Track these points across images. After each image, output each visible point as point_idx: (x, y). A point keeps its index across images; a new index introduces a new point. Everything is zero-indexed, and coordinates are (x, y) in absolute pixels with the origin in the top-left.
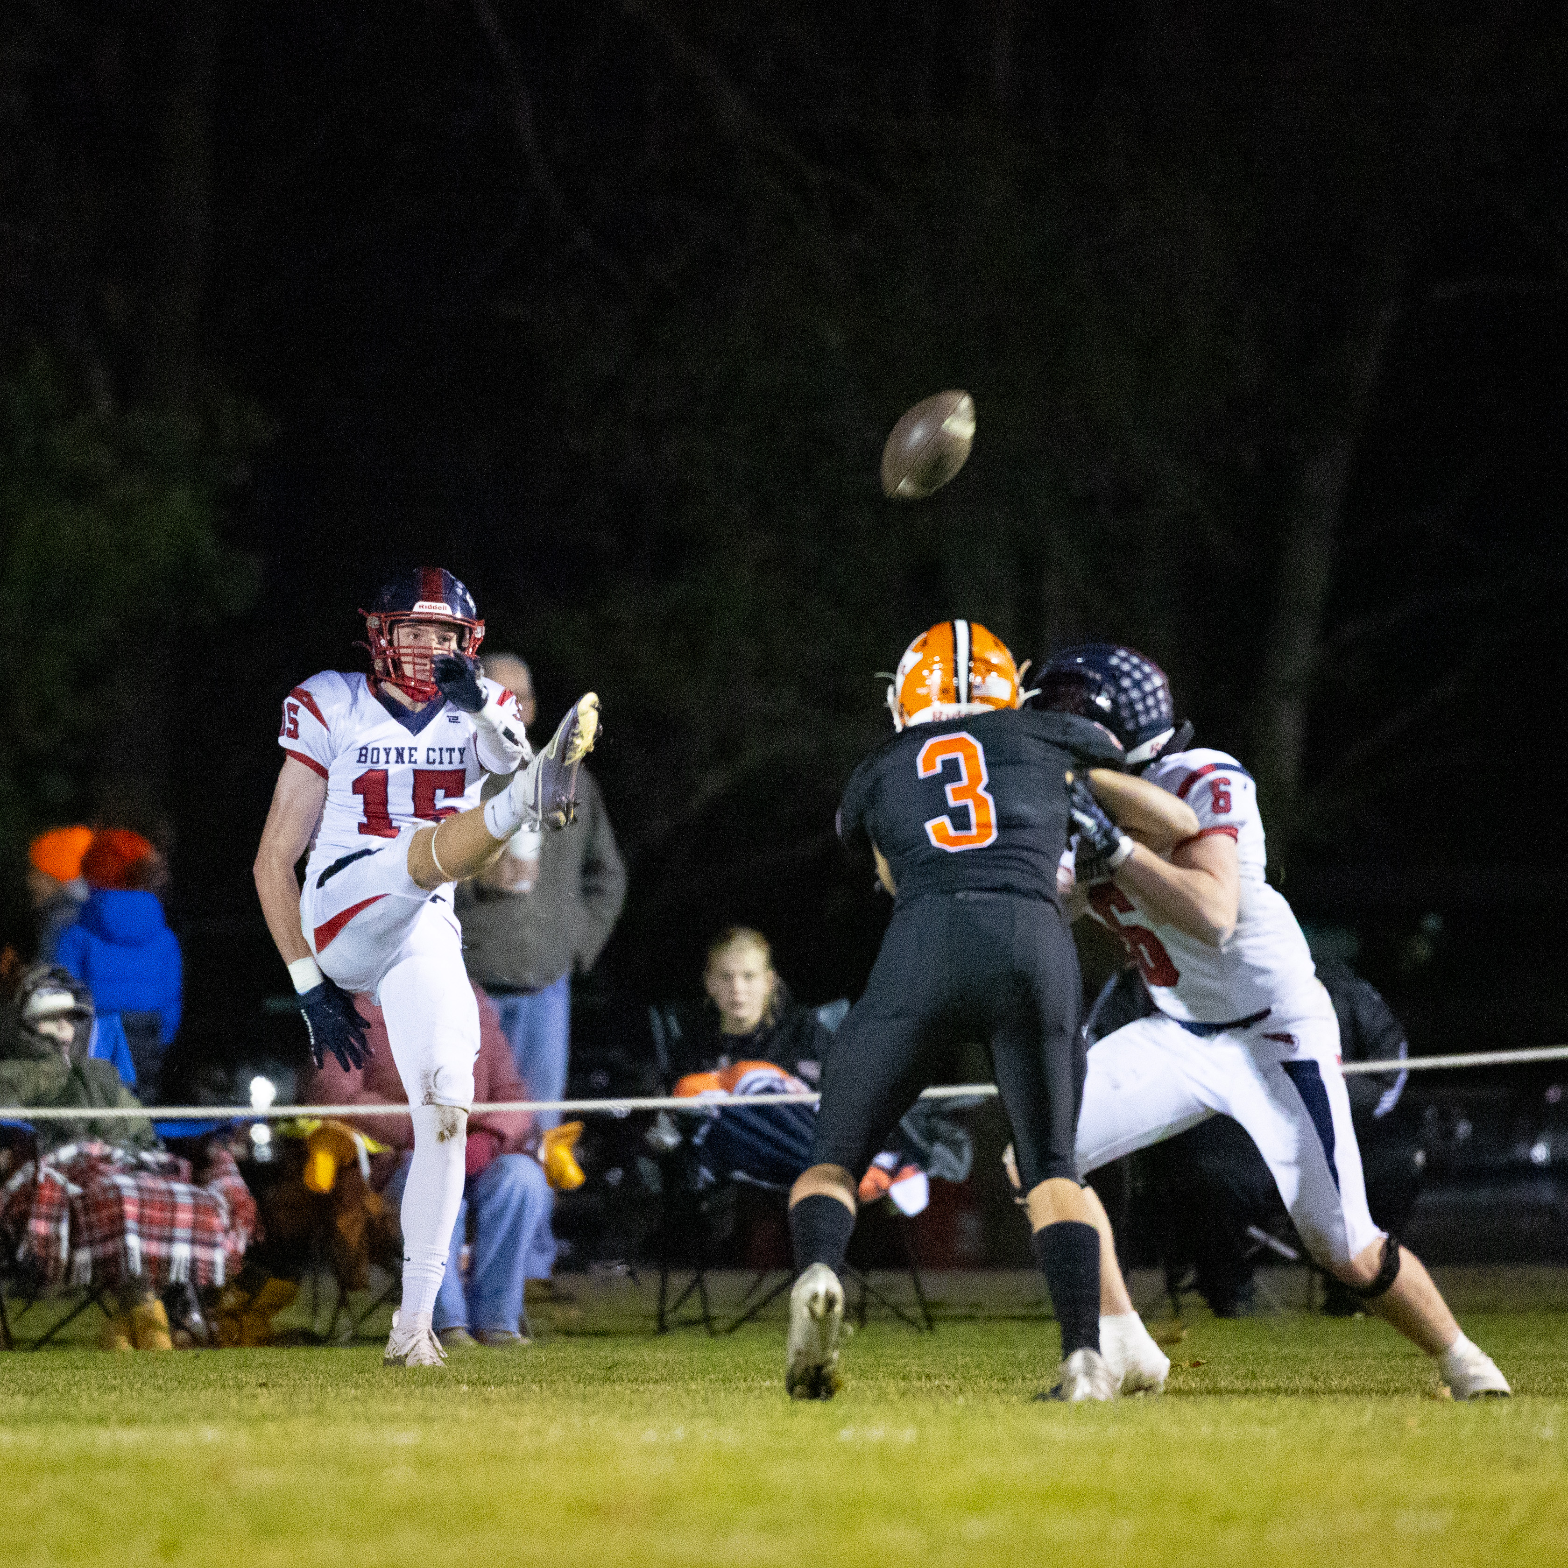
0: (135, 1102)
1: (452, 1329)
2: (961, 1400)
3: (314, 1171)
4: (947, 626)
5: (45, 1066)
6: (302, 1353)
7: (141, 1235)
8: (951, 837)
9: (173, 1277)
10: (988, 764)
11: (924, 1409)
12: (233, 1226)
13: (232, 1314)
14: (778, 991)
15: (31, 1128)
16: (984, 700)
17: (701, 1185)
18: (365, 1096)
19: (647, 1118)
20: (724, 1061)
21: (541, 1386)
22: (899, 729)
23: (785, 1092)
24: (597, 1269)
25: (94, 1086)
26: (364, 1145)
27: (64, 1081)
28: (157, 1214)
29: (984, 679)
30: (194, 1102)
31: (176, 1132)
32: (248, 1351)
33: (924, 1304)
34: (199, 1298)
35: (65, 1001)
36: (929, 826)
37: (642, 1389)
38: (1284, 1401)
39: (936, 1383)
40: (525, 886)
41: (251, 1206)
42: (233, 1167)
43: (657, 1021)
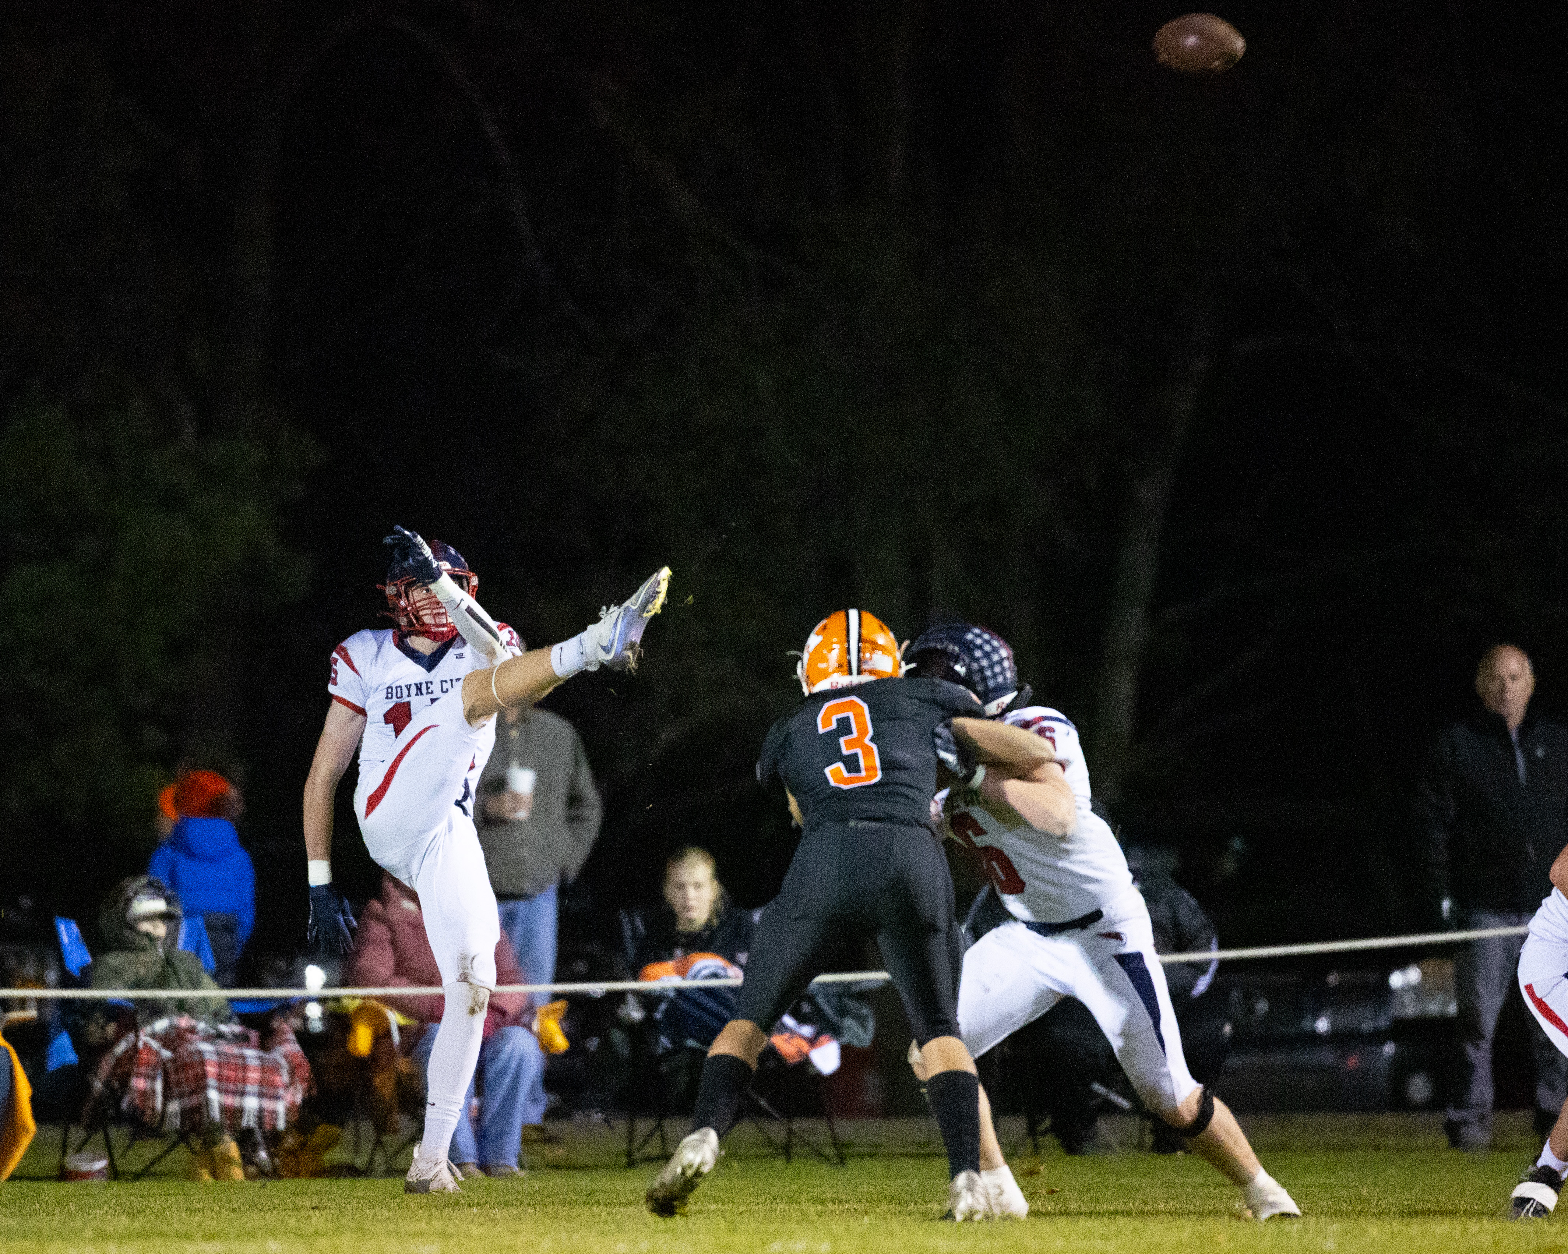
0: (215, 985)
1: (465, 1164)
2: (866, 1220)
3: (355, 1038)
4: (842, 614)
5: (143, 957)
6: (345, 1183)
7: (220, 1090)
8: (845, 778)
9: (244, 1123)
10: (872, 721)
11: (838, 1227)
12: (292, 1083)
13: (292, 1153)
14: (722, 898)
15: (131, 1005)
16: (872, 672)
17: (660, 1051)
18: (396, 980)
19: (619, 997)
20: (679, 952)
21: (535, 1210)
22: (807, 694)
23: (727, 977)
24: (579, 1118)
25: (182, 974)
26: (395, 1019)
27: (158, 968)
28: (232, 1074)
29: (871, 655)
30: (260, 985)
31: (247, 1008)
32: (303, 1180)
33: (836, 1144)
34: (265, 1138)
35: (159, 905)
36: (828, 771)
37: (614, 1211)
38: (1121, 1221)
39: (847, 1207)
40: (522, 814)
41: (306, 1067)
42: (291, 1036)
43: (625, 921)
